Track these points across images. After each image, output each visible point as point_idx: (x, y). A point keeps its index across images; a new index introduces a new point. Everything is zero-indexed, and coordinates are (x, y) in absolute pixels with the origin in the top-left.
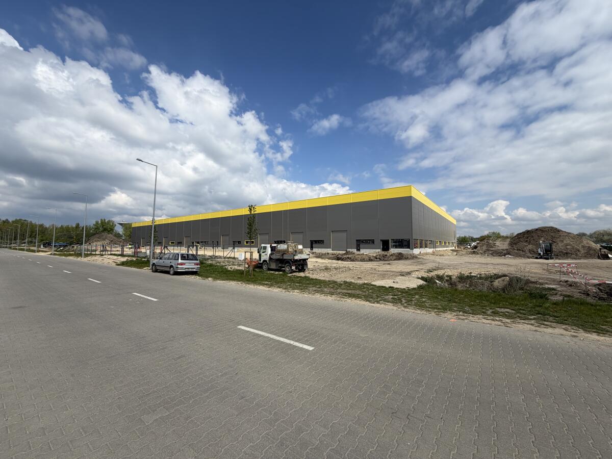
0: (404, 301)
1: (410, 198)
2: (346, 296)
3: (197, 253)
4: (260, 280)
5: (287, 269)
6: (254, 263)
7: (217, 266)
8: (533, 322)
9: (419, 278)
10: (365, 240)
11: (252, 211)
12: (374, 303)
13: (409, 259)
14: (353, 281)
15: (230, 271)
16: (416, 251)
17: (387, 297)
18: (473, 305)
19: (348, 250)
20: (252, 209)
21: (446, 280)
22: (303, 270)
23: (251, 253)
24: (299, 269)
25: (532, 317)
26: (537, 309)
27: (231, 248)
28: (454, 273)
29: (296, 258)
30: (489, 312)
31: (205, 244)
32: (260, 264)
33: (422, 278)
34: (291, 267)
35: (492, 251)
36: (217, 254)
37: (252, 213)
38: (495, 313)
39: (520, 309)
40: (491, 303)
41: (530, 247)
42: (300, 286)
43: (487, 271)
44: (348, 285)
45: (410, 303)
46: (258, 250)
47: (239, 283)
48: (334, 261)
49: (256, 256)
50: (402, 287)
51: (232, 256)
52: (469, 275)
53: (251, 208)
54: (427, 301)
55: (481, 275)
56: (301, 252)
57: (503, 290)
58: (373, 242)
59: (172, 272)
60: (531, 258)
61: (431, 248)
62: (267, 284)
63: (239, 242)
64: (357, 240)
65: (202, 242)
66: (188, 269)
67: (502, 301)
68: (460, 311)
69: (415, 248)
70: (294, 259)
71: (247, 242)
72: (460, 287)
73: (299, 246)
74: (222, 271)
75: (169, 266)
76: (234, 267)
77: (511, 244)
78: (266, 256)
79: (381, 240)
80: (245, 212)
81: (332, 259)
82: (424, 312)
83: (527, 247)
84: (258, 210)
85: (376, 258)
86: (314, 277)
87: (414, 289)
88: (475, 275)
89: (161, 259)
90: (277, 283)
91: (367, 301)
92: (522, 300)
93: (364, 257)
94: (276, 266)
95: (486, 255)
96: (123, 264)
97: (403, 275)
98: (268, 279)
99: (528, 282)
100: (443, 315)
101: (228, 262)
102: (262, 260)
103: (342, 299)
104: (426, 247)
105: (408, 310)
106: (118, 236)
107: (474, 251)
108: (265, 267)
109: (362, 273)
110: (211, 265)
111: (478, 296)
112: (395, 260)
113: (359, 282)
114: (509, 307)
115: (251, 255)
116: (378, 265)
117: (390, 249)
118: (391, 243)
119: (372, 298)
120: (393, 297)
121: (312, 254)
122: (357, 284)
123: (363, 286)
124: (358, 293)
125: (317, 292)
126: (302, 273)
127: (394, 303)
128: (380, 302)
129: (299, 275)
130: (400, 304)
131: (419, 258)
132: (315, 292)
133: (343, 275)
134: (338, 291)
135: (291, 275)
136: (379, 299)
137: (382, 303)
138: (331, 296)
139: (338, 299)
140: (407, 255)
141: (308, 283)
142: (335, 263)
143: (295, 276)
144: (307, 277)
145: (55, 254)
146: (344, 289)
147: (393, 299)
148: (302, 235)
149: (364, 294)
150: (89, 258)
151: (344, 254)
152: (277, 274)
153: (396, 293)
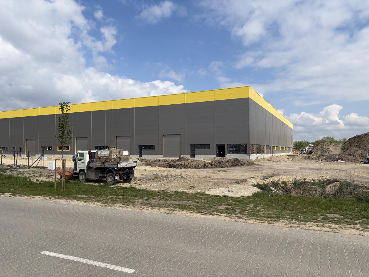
0: (238, 211)
1: (248, 99)
2: (176, 208)
4: (74, 194)
5: (110, 180)
6: (67, 174)
7: (18, 177)
8: (358, 226)
9: (254, 186)
10: (200, 145)
11: (65, 110)
12: (206, 214)
13: (246, 165)
14: (185, 190)
15: (36, 183)
16: (253, 157)
17: (220, 207)
18: (305, 212)
19: (182, 156)
20: (65, 107)
21: (282, 187)
22: (128, 180)
23: (64, 161)
24: (124, 179)
25: (357, 222)
26: (363, 213)
27: (38, 156)
28: (289, 179)
29: (120, 166)
30: (320, 219)
32: (75, 174)
33: (258, 186)
34: (114, 177)
35: (325, 156)
37: (65, 112)
38: (325, 219)
39: (348, 214)
40: (322, 209)
41: (360, 152)
42: (124, 199)
43: (320, 177)
44: (179, 195)
45: (244, 213)
46: (73, 157)
47: (47, 198)
48: (166, 169)
49: (70, 164)
50: (237, 196)
51: (40, 164)
52: (303, 181)
53: (63, 106)
54: (262, 210)
55: (314, 180)
56: (127, 159)
57: (334, 195)
58: (208, 146)
60: (361, 163)
61: (268, 153)
62: (83, 198)
63: (50, 148)
64: (191, 145)
67: (332, 207)
68: (292, 219)
69: (252, 154)
70: (118, 167)
71: (60, 148)
72: (294, 193)
73: (124, 152)
74: (25, 185)
76: (41, 179)
77: (344, 149)
78: (83, 165)
79: (217, 145)
80: (56, 111)
82: (257, 221)
83: (358, 152)
84: (73, 109)
85: (212, 165)
86: (142, 187)
87: (249, 197)
88: (309, 181)
90: (96, 196)
91: (199, 212)
92: (350, 205)
93: (198, 163)
94: (96, 175)
95: (320, 160)
97: (238, 183)
98: (85, 192)
99: (357, 186)
100: (276, 224)
101: (34, 172)
102: (78, 169)
103: (171, 212)
104: (263, 152)
105: (241, 220)
107: (309, 157)
108: (82, 178)
109: (196, 181)
110: (10, 177)
111: (311, 202)
112: (231, 166)
113: (191, 191)
114: (339, 213)
115: (64, 164)
116: (213, 172)
117: (227, 155)
118: (228, 148)
119: (204, 209)
120: (227, 207)
121: (140, 162)
122: (189, 194)
123: (196, 196)
124: (190, 204)
125: (143, 204)
126: (128, 183)
127: (227, 213)
128: (212, 213)
129: (123, 186)
130: (233, 214)
131: (256, 164)
132: (141, 205)
133: (174, 184)
134: (167, 202)
135: (114, 186)
136: (211, 210)
137: (215, 214)
138: (159, 209)
139: (167, 211)
140: (244, 160)
141: (134, 195)
142: (166, 171)
143: (118, 187)
144: (133, 188)
146: (174, 200)
147: (227, 209)
148: (129, 139)
149: (196, 205)
151: (177, 160)
152: (97, 186)
153: (230, 202)
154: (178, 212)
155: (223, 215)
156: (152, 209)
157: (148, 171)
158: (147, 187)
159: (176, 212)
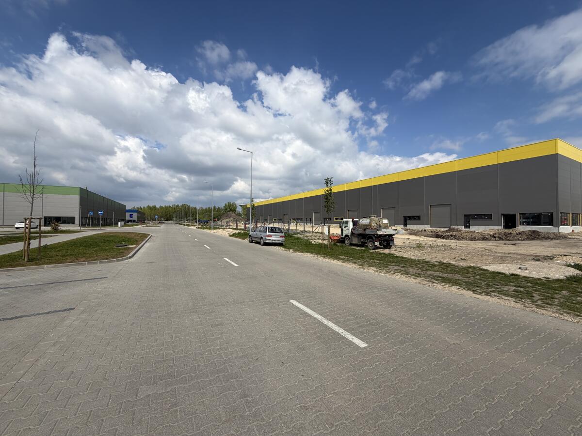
0: (537, 297)
1: (555, 156)
2: (437, 280)
3: (289, 227)
4: (337, 254)
5: (370, 245)
6: (335, 238)
7: (303, 239)
9: (570, 266)
10: (477, 215)
12: (480, 294)
13: (552, 239)
14: (453, 262)
15: (313, 244)
16: (565, 229)
17: (505, 288)
19: (453, 227)
20: (329, 182)
22: (388, 246)
24: (383, 245)
27: (320, 225)
29: (380, 233)
31: (299, 220)
32: (342, 238)
33: (577, 267)
34: (374, 243)
36: (306, 229)
42: (379, 263)
44: (445, 266)
45: (550, 302)
46: (340, 225)
47: (316, 256)
48: (432, 239)
49: (337, 231)
50: (535, 276)
51: (320, 231)
56: (386, 227)
58: (489, 217)
59: (262, 243)
63: (329, 219)
64: (465, 215)
65: (297, 219)
66: (274, 240)
69: (563, 225)
70: (377, 234)
71: (337, 219)
73: (383, 220)
74: (305, 244)
75: (260, 237)
76: (318, 241)
78: (348, 231)
79: (502, 214)
81: (431, 237)
85: (495, 237)
86: (401, 254)
87: (559, 280)
89: (255, 231)
90: (354, 258)
91: (469, 290)
93: (475, 235)
94: (358, 241)
96: (234, 235)
97: (538, 260)
98: (346, 254)
101: (315, 236)
102: (344, 235)
103: (430, 284)
105: (544, 312)
106: (239, 215)
108: (347, 242)
109: (469, 253)
110: (298, 238)
112: (524, 240)
113: (461, 264)
116: (495, 244)
117: (518, 226)
118: (520, 218)
119: (478, 287)
120: (516, 288)
121: (404, 231)
122: (457, 266)
123: (467, 270)
124: (457, 278)
125: (399, 271)
126: (387, 250)
127: (517, 297)
128: (491, 294)
129: (383, 252)
130: (528, 300)
131: (570, 238)
132: (396, 271)
133: (440, 255)
134: (428, 273)
135: (373, 251)
136: (490, 290)
137: (495, 296)
138: (415, 278)
139: (425, 283)
140: (548, 233)
141: (390, 261)
142: (432, 241)
143: (377, 252)
144: (392, 254)
145: (199, 228)
146: (437, 271)
147: (517, 292)
148: (394, 211)
149: (467, 280)
150: (215, 231)
151: (446, 231)
152: (358, 250)
153: (524, 283)
154: (438, 285)
155: (510, 299)
156: (406, 277)
157: (411, 240)
158: (406, 255)
159: (436, 285)
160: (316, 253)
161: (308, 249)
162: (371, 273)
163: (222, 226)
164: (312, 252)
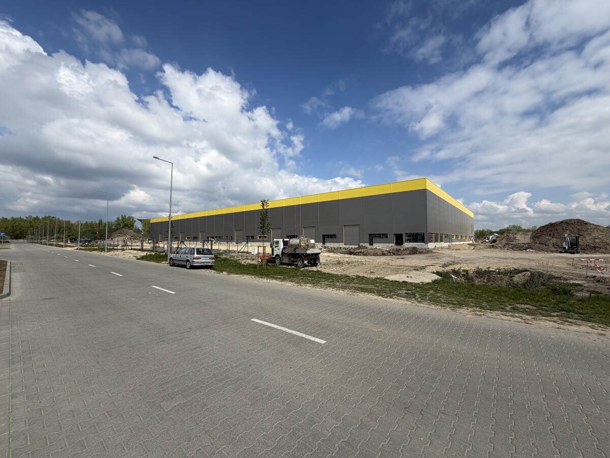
0: (418, 296)
1: (425, 191)
2: (358, 290)
3: (212, 247)
5: (300, 264)
6: (266, 258)
7: (231, 260)
8: (556, 319)
9: (434, 273)
10: (378, 234)
12: (387, 297)
13: (424, 253)
14: (365, 275)
15: (243, 265)
16: (431, 245)
17: (400, 292)
18: (491, 301)
19: (361, 244)
21: (463, 275)
22: (315, 264)
23: (264, 247)
24: (311, 263)
25: (555, 314)
26: (561, 305)
27: (244, 243)
28: (470, 267)
29: (308, 252)
30: (508, 308)
31: (220, 239)
32: (273, 258)
33: (438, 273)
34: (303, 262)
35: (512, 245)
36: (231, 249)
37: (265, 208)
38: (515, 309)
39: (542, 306)
40: (510, 299)
41: (554, 240)
42: (312, 280)
43: (507, 266)
44: (360, 279)
45: (424, 298)
46: (271, 244)
47: (253, 277)
48: (347, 256)
49: (268, 250)
50: (416, 282)
51: (246, 250)
52: (487, 269)
53: (264, 203)
54: (443, 296)
55: (499, 269)
56: (313, 246)
57: (524, 285)
58: (386, 236)
59: (188, 266)
60: (555, 252)
61: (447, 242)
62: (279, 278)
63: (252, 237)
64: (370, 235)
65: (216, 237)
66: (204, 263)
67: (522, 297)
68: (477, 307)
69: (430, 242)
70: (306, 254)
71: (260, 237)
72: (477, 282)
73: (311, 240)
74: (236, 266)
75: (186, 260)
76: (247, 262)
77: (533, 238)
78: (278, 251)
79: (395, 234)
80: (258, 207)
81: (346, 254)
82: (439, 307)
83: (551, 241)
84: (271, 205)
85: (390, 253)
86: (326, 271)
87: (429, 284)
88: (493, 270)
89: (177, 253)
90: (289, 277)
91: (380, 295)
92: (544, 297)
93: (377, 251)
94: (289, 261)
95: (506, 249)
96: (143, 258)
97: (417, 270)
98: (281, 273)
99: (551, 277)
100: (459, 310)
101: (242, 256)
102: (275, 254)
103: (354, 294)
104: (441, 241)
105: (422, 305)
106: (138, 231)
107: (493, 245)
108: (277, 261)
109: (375, 267)
110: (225, 259)
111: (497, 291)
112: (409, 254)
113: (371, 276)
114: (530, 303)
115: (264, 250)
116: (391, 259)
117: (404, 243)
118: (405, 237)
119: (385, 293)
120: (406, 291)
121: (324, 249)
122: (369, 278)
123: (376, 281)
124: (371, 288)
125: (330, 286)
126: (315, 267)
127: (407, 298)
128: (393, 297)
129: (311, 269)
130: (413, 299)
131: (434, 252)
132: (327, 286)
133: (355, 269)
134: (350, 285)
135: (303, 269)
136: (392, 294)
137: (395, 298)
138: (343, 290)
139: (351, 293)
140: (422, 249)
141: (320, 277)
142: (347, 258)
143: (307, 270)
144: (319, 271)
145: (80, 249)
146: (356, 283)
147: (407, 294)
148: (314, 230)
149: (377, 288)
150: (112, 253)
151: (357, 248)
152: (290, 269)
153: (410, 287)
154: (360, 294)
155: (404, 299)
156: (337, 290)
157: (331, 257)
158: (331, 271)
159: (358, 294)
160: (253, 275)
161: (241, 271)
162: (308, 289)
163: (114, 246)
164: (247, 274)
